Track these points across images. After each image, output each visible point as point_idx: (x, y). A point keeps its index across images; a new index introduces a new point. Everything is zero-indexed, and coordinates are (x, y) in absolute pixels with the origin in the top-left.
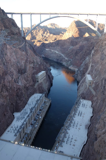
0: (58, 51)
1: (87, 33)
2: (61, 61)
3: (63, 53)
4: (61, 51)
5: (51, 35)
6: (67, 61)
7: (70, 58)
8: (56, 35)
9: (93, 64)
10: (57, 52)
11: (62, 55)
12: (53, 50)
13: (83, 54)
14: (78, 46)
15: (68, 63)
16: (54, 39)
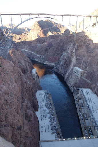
0: (26, 49)
1: (49, 32)
2: (33, 58)
3: (33, 51)
4: (30, 49)
5: (14, 35)
6: (39, 58)
7: (41, 55)
8: (19, 34)
9: (78, 58)
10: (26, 51)
11: (32, 53)
12: (21, 49)
13: (55, 50)
14: (45, 43)
15: (41, 59)
16: (18, 39)
